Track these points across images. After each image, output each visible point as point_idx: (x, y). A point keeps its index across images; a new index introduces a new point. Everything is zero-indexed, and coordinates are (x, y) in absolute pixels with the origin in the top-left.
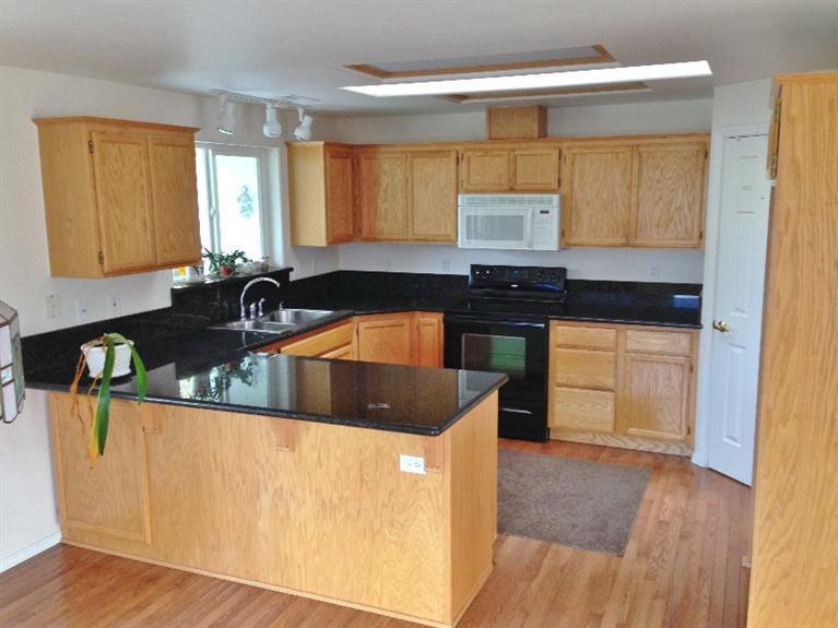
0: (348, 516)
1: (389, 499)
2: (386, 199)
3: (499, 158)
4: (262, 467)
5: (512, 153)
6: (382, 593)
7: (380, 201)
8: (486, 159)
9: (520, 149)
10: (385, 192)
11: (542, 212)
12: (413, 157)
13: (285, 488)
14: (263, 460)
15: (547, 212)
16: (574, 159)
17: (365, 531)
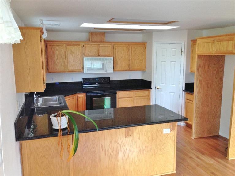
0: (148, 151)
1: (160, 143)
2: (57, 59)
3: (95, 47)
4: (120, 145)
5: (99, 45)
6: (157, 170)
7: (55, 59)
8: (92, 47)
9: (101, 44)
10: (57, 56)
11: (109, 62)
12: (67, 46)
13: (127, 149)
14: (120, 142)
15: (110, 62)
16: (116, 48)
17: (153, 154)
